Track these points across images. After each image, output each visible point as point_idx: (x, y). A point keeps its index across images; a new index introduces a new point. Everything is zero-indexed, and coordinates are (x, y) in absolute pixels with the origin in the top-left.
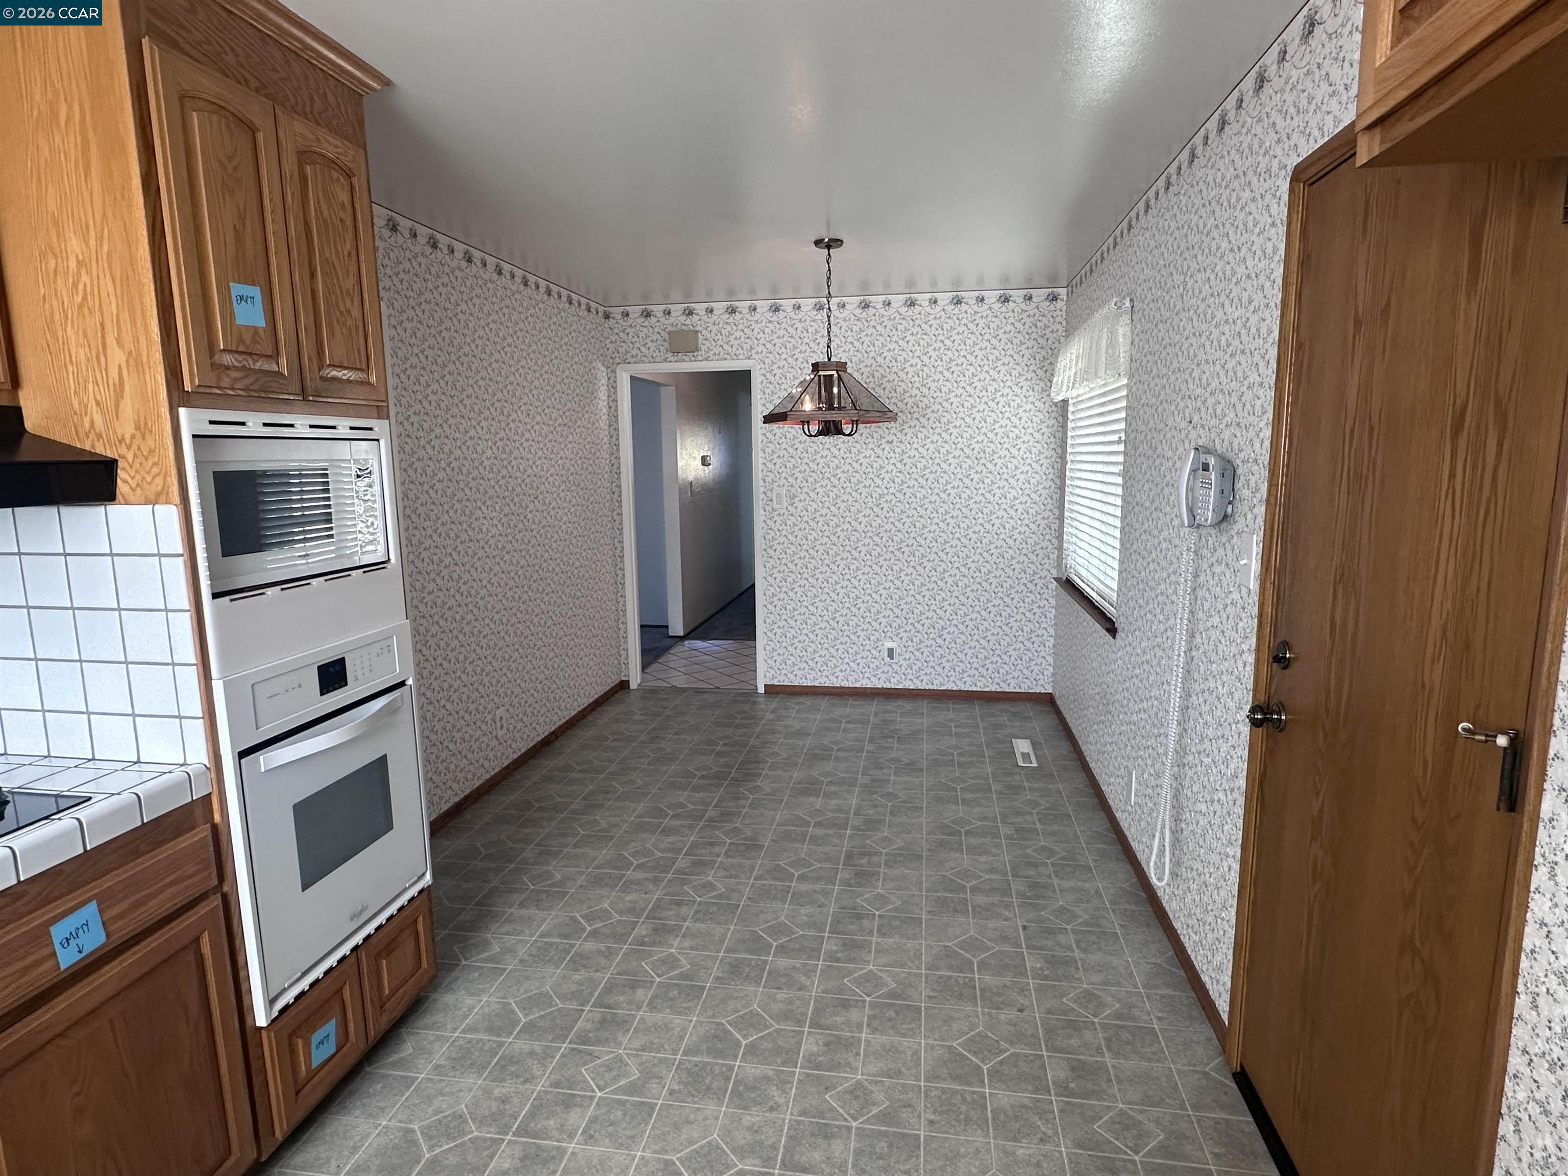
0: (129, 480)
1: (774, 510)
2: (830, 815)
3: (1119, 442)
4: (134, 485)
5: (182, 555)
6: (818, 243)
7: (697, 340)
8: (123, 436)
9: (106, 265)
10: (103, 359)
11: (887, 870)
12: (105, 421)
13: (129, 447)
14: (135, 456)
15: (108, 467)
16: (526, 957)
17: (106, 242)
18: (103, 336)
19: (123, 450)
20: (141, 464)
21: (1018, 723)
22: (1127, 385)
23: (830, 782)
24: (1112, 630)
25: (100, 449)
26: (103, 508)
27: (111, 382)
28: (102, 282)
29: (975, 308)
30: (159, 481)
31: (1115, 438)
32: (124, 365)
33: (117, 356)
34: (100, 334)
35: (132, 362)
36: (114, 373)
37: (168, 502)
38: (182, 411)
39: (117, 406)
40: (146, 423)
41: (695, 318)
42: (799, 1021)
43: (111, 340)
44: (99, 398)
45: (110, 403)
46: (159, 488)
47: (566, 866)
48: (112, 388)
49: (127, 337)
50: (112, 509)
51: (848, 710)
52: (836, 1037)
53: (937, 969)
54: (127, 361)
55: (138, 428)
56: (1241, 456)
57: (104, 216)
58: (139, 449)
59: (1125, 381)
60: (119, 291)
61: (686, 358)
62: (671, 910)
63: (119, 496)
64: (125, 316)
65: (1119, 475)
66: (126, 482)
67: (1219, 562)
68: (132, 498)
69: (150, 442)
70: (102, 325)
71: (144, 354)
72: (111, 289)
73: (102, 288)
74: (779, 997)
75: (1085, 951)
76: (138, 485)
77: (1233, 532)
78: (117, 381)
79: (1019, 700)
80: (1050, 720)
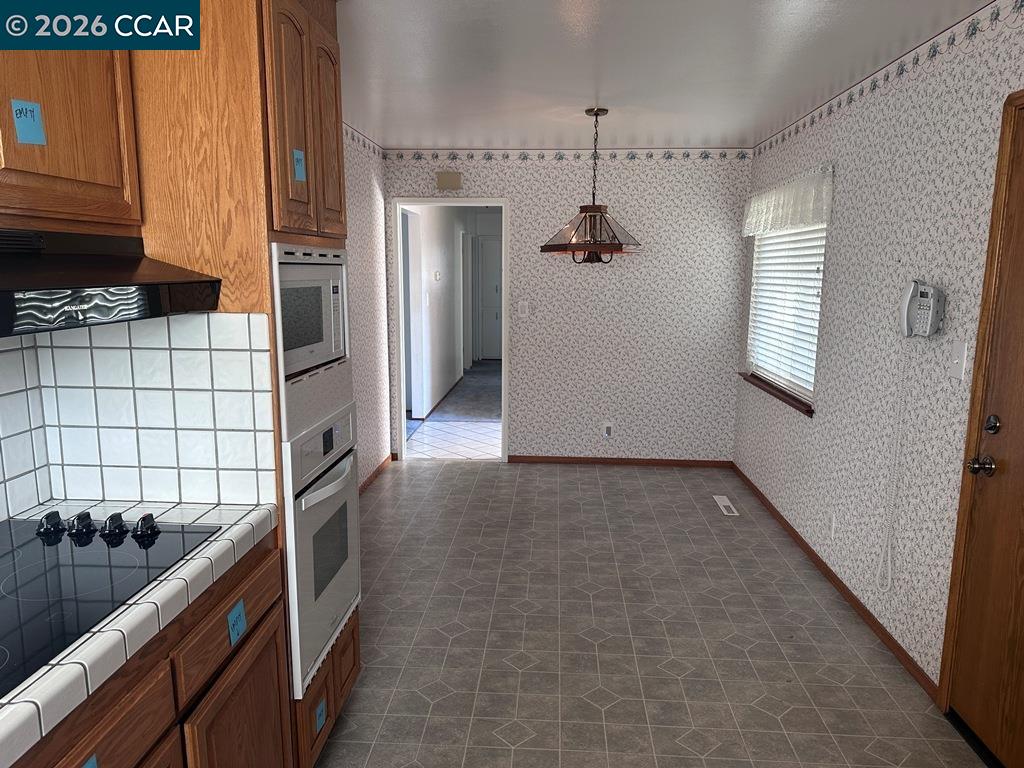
0: (229, 294)
1: (519, 318)
2: (598, 552)
3: (818, 271)
4: (233, 299)
5: (267, 351)
6: (589, 111)
7: (459, 179)
8: (227, 262)
9: (225, 136)
10: (216, 205)
11: (658, 591)
12: (213, 252)
13: (231, 271)
14: (236, 277)
15: (214, 285)
16: (411, 660)
17: (226, 119)
18: (217, 188)
19: (227, 272)
20: (240, 283)
21: (713, 484)
22: (826, 229)
23: (588, 528)
24: (809, 411)
25: (207, 271)
26: (206, 315)
27: (221, 222)
28: (220, 148)
29: (682, 162)
30: (255, 296)
31: (814, 268)
32: (233, 210)
33: (227, 204)
34: (214, 186)
35: (239, 207)
36: (224, 216)
37: (261, 311)
38: (274, 245)
39: (225, 240)
40: (247, 253)
41: (458, 162)
42: (636, 694)
43: (224, 192)
44: (210, 233)
45: (219, 238)
46: (255, 301)
47: (411, 594)
48: (221, 227)
49: (237, 189)
50: (215, 317)
51: (578, 475)
52: (667, 703)
53: (721, 656)
54: (236, 207)
55: (240, 256)
56: (952, 288)
57: (227, 101)
58: (240, 271)
59: (825, 226)
60: (234, 156)
61: (450, 194)
62: (507, 622)
63: (220, 307)
64: (238, 175)
65: (818, 296)
66: (226, 295)
67: (928, 361)
68: (230, 308)
69: (250, 266)
70: (218, 180)
71: (251, 202)
72: (227, 154)
73: (220, 154)
74: (614, 678)
75: (819, 641)
76: (237, 298)
77: (944, 341)
78: (226, 220)
79: (708, 467)
80: (736, 482)
